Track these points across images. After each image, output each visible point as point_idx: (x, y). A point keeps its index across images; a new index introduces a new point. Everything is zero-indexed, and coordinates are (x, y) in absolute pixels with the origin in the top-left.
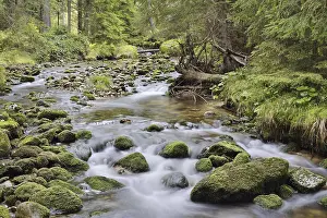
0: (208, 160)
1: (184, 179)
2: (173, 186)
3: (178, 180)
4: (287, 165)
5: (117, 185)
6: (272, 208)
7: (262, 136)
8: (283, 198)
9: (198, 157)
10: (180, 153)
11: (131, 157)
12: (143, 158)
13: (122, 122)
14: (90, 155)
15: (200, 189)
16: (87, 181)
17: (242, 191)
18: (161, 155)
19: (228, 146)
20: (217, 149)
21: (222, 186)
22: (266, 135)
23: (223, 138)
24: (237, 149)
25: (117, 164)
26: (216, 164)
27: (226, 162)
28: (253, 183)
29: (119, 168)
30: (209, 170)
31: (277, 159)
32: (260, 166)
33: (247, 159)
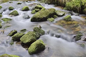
0: (34, 10)
1: (28, 16)
2: (26, 18)
3: (27, 17)
4: (55, 10)
5: (11, 20)
6: (52, 21)
7: (48, 3)
8: (54, 18)
9: (32, 10)
10: (27, 9)
11: (14, 12)
12: (17, 12)
13: (10, 3)
14: (2, 12)
15: (33, 18)
16: (2, 19)
17: (44, 18)
18: (21, 10)
19: (39, 6)
20: (36, 8)
21: (38, 17)
22: (49, 3)
23: (38, 4)
24: (42, 7)
25: (10, 14)
26: (37, 11)
27: (39, 11)
28: (46, 15)
29: (11, 15)
30: (35, 13)
31: (52, 9)
32: (48, 11)
33: (45, 9)
